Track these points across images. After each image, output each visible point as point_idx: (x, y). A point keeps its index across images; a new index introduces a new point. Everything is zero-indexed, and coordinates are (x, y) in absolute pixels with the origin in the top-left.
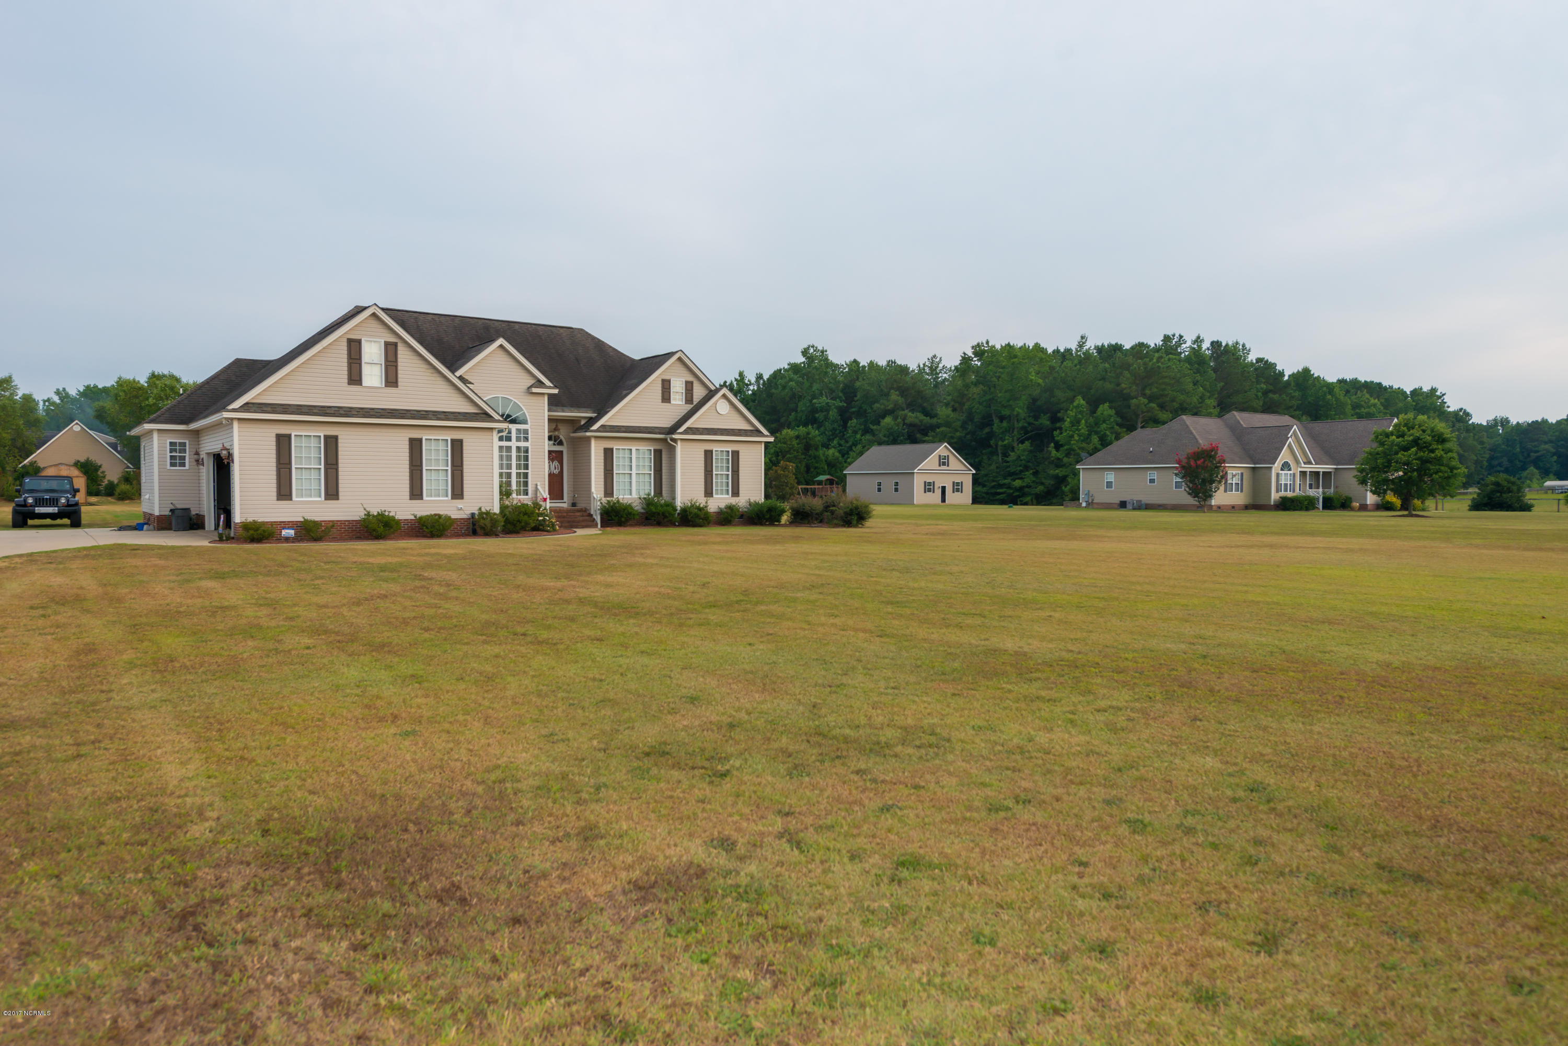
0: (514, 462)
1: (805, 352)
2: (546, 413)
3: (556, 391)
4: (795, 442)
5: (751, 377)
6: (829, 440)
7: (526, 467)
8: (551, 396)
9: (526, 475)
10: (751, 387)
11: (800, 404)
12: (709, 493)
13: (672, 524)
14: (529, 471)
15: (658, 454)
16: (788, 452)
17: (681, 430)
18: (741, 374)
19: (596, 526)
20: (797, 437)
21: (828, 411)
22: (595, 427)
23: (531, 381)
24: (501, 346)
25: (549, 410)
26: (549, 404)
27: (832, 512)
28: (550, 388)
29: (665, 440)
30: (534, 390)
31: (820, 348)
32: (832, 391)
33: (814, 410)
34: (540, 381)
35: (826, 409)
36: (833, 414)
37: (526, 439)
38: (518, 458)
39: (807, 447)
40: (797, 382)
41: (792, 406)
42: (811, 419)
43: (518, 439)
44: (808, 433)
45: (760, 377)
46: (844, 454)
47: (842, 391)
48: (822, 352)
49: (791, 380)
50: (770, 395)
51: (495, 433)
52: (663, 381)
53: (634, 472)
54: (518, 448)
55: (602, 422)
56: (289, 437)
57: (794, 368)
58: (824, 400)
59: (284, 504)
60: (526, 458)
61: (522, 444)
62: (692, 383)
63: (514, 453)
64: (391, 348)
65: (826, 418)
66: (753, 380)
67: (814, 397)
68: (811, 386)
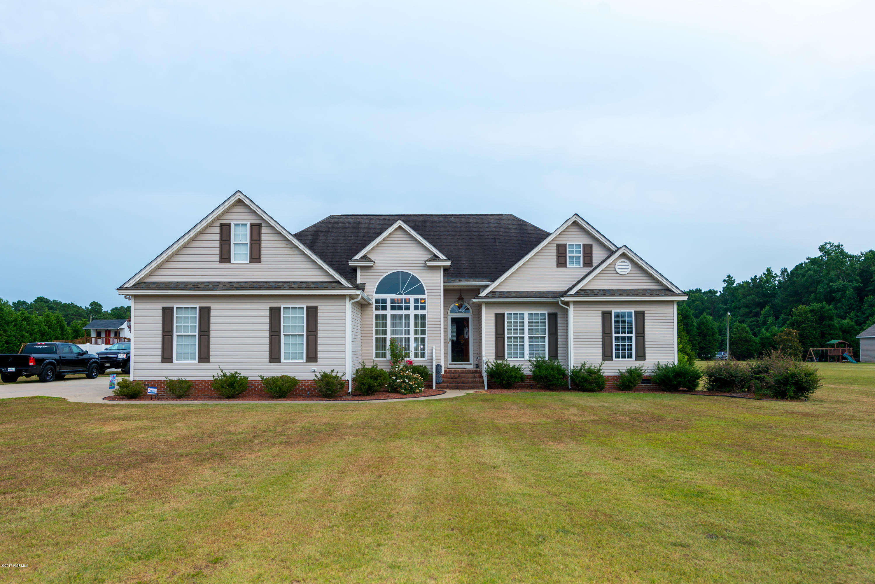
0: (412, 328)
1: (822, 248)
2: (442, 284)
3: (449, 263)
4: (809, 315)
5: (777, 271)
6: (846, 313)
7: (423, 332)
8: (446, 270)
9: (423, 340)
10: (777, 279)
11: (819, 288)
12: (607, 356)
13: (564, 388)
14: (426, 336)
15: (553, 318)
16: (803, 322)
17: (573, 292)
18: (768, 270)
19: (483, 387)
20: (812, 311)
21: (844, 291)
22: (484, 293)
23: (428, 256)
24: (400, 227)
25: (444, 281)
26: (444, 276)
27: (762, 380)
28: (443, 260)
29: (557, 303)
30: (429, 264)
31: (836, 244)
32: (849, 275)
33: (832, 291)
34: (435, 256)
35: (843, 289)
36: (850, 292)
37: (423, 308)
38: (416, 325)
39: (822, 318)
40: (815, 272)
41: (812, 289)
42: (830, 298)
43: (416, 308)
44: (823, 308)
45: (784, 271)
46: (859, 323)
47: (860, 275)
48: (838, 246)
49: (810, 270)
50: (793, 283)
51: (347, 300)
52: (558, 246)
53: (526, 336)
54: (416, 317)
55: (492, 287)
56: (172, 308)
57: (813, 261)
58: (840, 283)
59: (167, 365)
60: (423, 325)
61: (420, 312)
62: (591, 246)
63: (412, 321)
64: (255, 228)
65: (843, 296)
66: (779, 273)
67: (831, 281)
68: (828, 273)
